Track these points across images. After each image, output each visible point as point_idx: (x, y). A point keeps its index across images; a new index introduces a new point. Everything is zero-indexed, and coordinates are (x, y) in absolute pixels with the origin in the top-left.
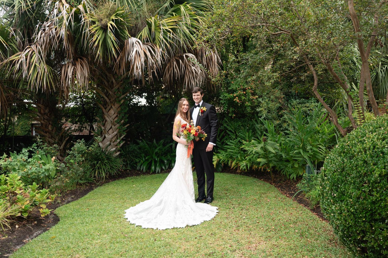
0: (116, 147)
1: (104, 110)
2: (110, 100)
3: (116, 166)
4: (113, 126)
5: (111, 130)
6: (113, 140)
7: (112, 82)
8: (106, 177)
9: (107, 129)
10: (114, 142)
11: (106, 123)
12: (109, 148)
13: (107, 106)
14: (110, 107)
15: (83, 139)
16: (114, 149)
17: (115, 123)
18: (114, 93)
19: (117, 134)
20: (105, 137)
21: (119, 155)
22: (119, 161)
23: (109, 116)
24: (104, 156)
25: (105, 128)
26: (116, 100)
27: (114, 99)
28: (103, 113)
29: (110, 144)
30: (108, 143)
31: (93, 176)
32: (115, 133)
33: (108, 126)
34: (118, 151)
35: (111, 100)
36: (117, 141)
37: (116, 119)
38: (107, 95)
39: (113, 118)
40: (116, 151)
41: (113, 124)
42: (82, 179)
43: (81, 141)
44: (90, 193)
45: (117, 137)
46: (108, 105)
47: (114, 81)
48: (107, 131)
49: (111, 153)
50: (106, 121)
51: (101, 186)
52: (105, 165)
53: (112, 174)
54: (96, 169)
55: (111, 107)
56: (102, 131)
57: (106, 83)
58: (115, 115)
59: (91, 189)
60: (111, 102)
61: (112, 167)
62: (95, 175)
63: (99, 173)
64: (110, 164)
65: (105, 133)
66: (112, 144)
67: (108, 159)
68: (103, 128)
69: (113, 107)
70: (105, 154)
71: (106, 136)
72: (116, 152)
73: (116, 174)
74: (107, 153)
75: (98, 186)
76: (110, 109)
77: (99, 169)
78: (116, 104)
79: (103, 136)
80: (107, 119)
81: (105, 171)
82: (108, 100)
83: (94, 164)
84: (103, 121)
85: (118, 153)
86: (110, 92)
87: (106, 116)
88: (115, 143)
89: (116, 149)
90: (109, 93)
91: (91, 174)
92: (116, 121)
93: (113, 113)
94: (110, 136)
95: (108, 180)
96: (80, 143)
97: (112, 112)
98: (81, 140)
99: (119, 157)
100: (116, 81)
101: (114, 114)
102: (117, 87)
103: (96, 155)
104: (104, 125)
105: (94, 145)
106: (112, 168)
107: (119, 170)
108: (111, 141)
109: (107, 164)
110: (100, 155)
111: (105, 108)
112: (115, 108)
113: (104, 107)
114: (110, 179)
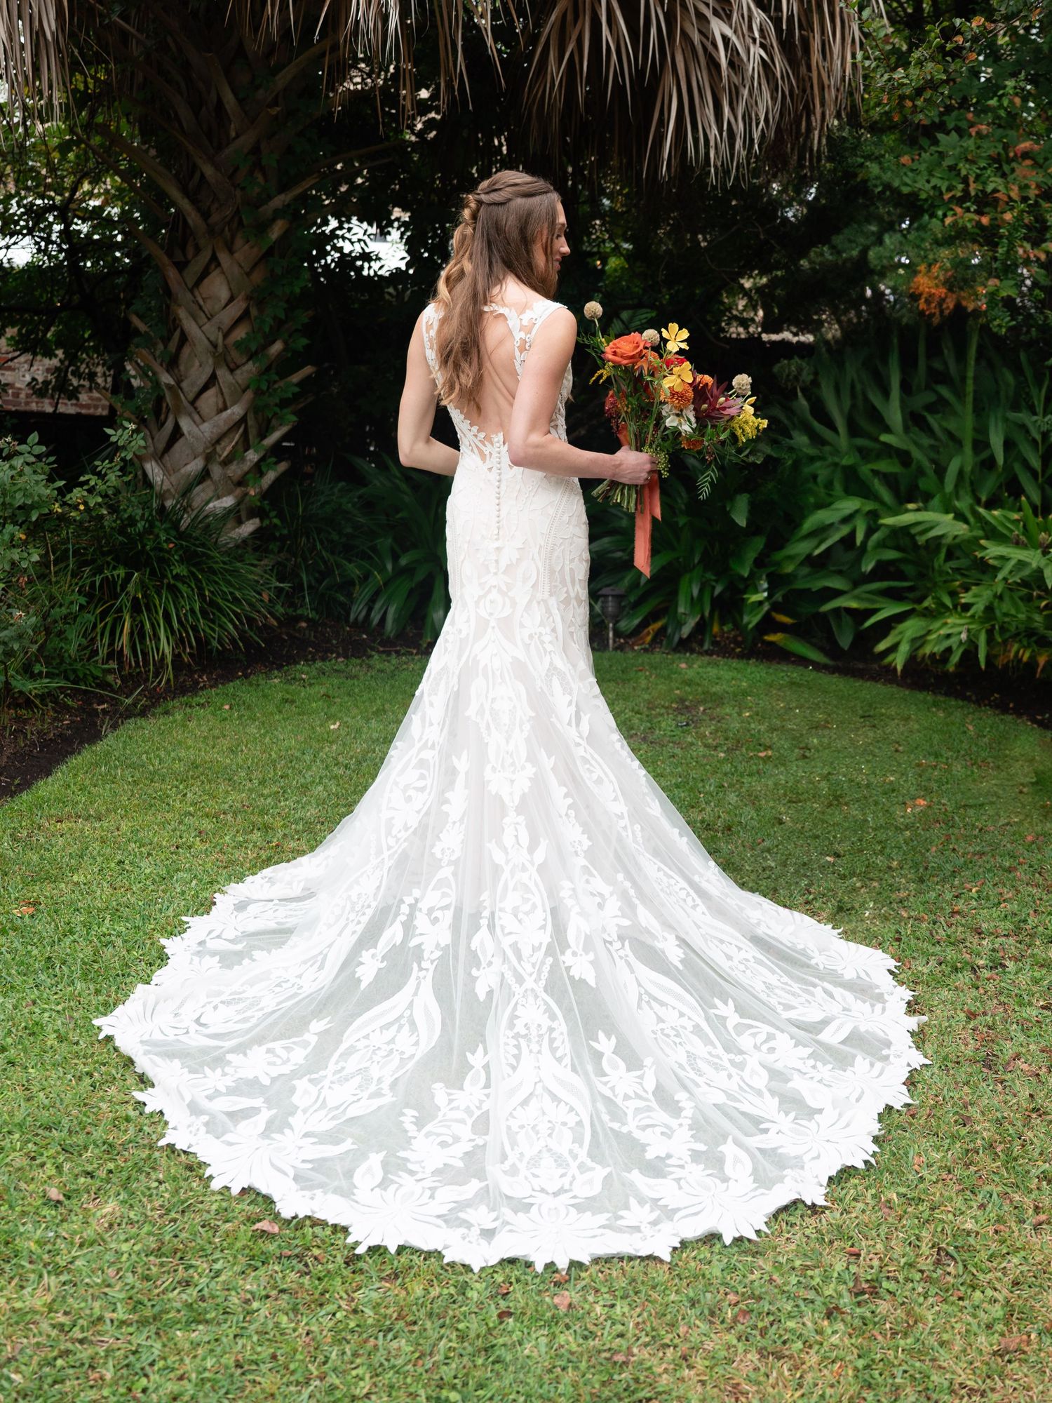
0: (239, 491)
1: (172, 273)
2: (206, 215)
3: (236, 601)
4: (223, 374)
5: (212, 392)
6: (225, 450)
7: (220, 103)
8: (177, 658)
9: (190, 387)
10: (226, 463)
11: (186, 351)
12: (200, 494)
13: (190, 251)
14: (205, 256)
15: (34, 437)
16: (228, 502)
17: (235, 355)
18: (231, 177)
19: (243, 420)
20: (177, 433)
21: (256, 534)
22: (256, 571)
23: (201, 313)
24: (167, 541)
25: (179, 382)
26: (241, 223)
27: (228, 212)
28: (168, 292)
29: (205, 475)
30: (196, 466)
31: (103, 652)
32: (236, 411)
33: (196, 373)
34: (252, 514)
35: (215, 218)
36: (243, 459)
37: (240, 333)
38: (195, 190)
39: (225, 327)
40: (236, 515)
41: (222, 357)
42: (37, 668)
43: (23, 448)
44: (74, 761)
45: (246, 433)
46: (198, 250)
47: (229, 99)
48: (191, 396)
49: (210, 526)
50: (184, 339)
51: (143, 713)
52: (173, 589)
53: (215, 643)
54: (120, 610)
55: (214, 258)
56: (160, 399)
57: (185, 113)
58: (235, 310)
59: (88, 733)
60: (211, 231)
61: (212, 603)
62: (117, 647)
63: (139, 633)
64: (201, 589)
65: (178, 410)
66: (216, 471)
67: (190, 558)
68: (166, 379)
69: (223, 257)
70: (176, 525)
71: (185, 424)
72: (240, 522)
73: (233, 641)
74: (185, 522)
75: (129, 714)
76: (205, 274)
77: (136, 608)
78: (239, 242)
79: (169, 425)
80: (190, 326)
81: (176, 625)
82: (193, 218)
83: (109, 584)
84: (166, 340)
85: (249, 527)
86: (209, 171)
87: (182, 314)
88: (233, 467)
89: (238, 504)
90: (202, 176)
91: (93, 640)
92: (238, 345)
93: (224, 294)
94: (206, 427)
95: (191, 672)
96: (18, 462)
97: (217, 288)
98: (23, 441)
99: (255, 550)
100: (241, 101)
101: (231, 299)
102: (247, 140)
103: (122, 531)
104: (172, 363)
105: (101, 476)
106: (211, 609)
107: (251, 621)
108: (209, 458)
109: (184, 588)
110: (150, 530)
111: (181, 266)
112: (236, 270)
113: (170, 254)
114: (203, 671)
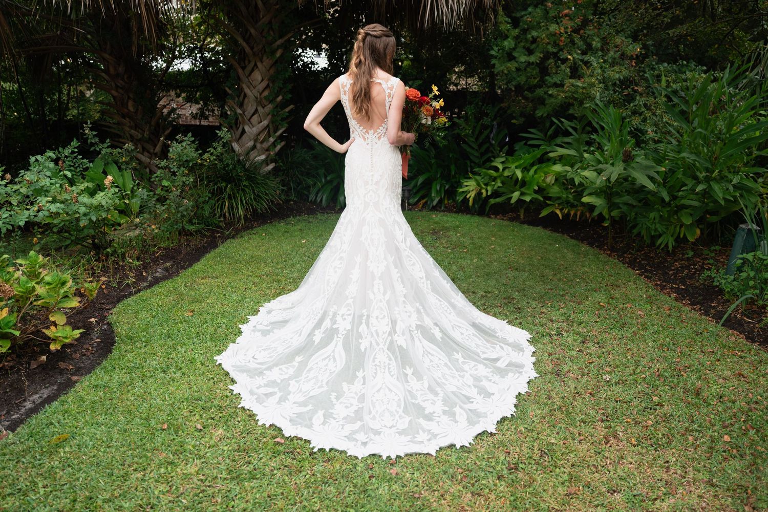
0: (267, 153)
1: (240, 71)
2: (252, 48)
3: (267, 194)
4: (260, 109)
5: (255, 116)
6: (262, 137)
7: (256, 5)
8: (245, 216)
9: (248, 113)
10: (262, 142)
11: (246, 101)
12: (253, 154)
13: (247, 62)
14: (252, 64)
15: (190, 134)
16: (263, 157)
17: (264, 101)
18: (261, 33)
19: (268, 126)
20: (243, 132)
21: (274, 169)
22: (274, 183)
23: (251, 86)
24: (241, 172)
25: (244, 112)
26: (265, 51)
27: (260, 47)
28: (239, 78)
29: (254, 147)
30: (251, 144)
31: (218, 215)
32: (265, 123)
33: (250, 109)
34: (272, 162)
35: (255, 49)
36: (268, 141)
37: (266, 93)
38: (248, 38)
39: (260, 91)
40: (266, 162)
41: (259, 102)
42: (194, 221)
43: (186, 138)
44: (208, 256)
45: (269, 131)
46: (249, 62)
47: (260, 3)
48: (249, 118)
49: (257, 167)
50: (245, 96)
51: (233, 237)
52: (243, 190)
53: (259, 211)
54: (224, 198)
55: (256, 65)
56: (237, 119)
57: (243, 9)
58: (264, 84)
59: (213, 245)
60: (254, 54)
61: (258, 195)
62: (223, 212)
63: (231, 207)
64: (254, 190)
65: (244, 123)
66: (258, 145)
67: (249, 178)
68: (239, 111)
69: (259, 64)
70: (244, 166)
71: (247, 128)
72: (268, 165)
73: (266, 209)
74: (247, 165)
75: (228, 237)
76: (252, 71)
77: (230, 198)
78: (265, 58)
79: (241, 129)
80: (247, 91)
81: (245, 204)
82: (247, 49)
83: (220, 189)
84: (239, 96)
85: (271, 167)
86: (252, 31)
87: (244, 86)
88: (265, 144)
89: (267, 158)
90: (250, 33)
91: (215, 210)
92: (265, 98)
93: (260, 78)
94: (254, 129)
95: (251, 221)
96: (184, 144)
97: (257, 76)
98: (186, 136)
99: (274, 175)
101: (262, 80)
102: (267, 19)
103: (224, 169)
104: (241, 105)
105: (215, 149)
106: (257, 198)
107: (272, 202)
108: (256, 141)
109: (247, 190)
110: (234, 168)
111: (243, 68)
112: (264, 69)
113: (239, 64)
114: (255, 221)
